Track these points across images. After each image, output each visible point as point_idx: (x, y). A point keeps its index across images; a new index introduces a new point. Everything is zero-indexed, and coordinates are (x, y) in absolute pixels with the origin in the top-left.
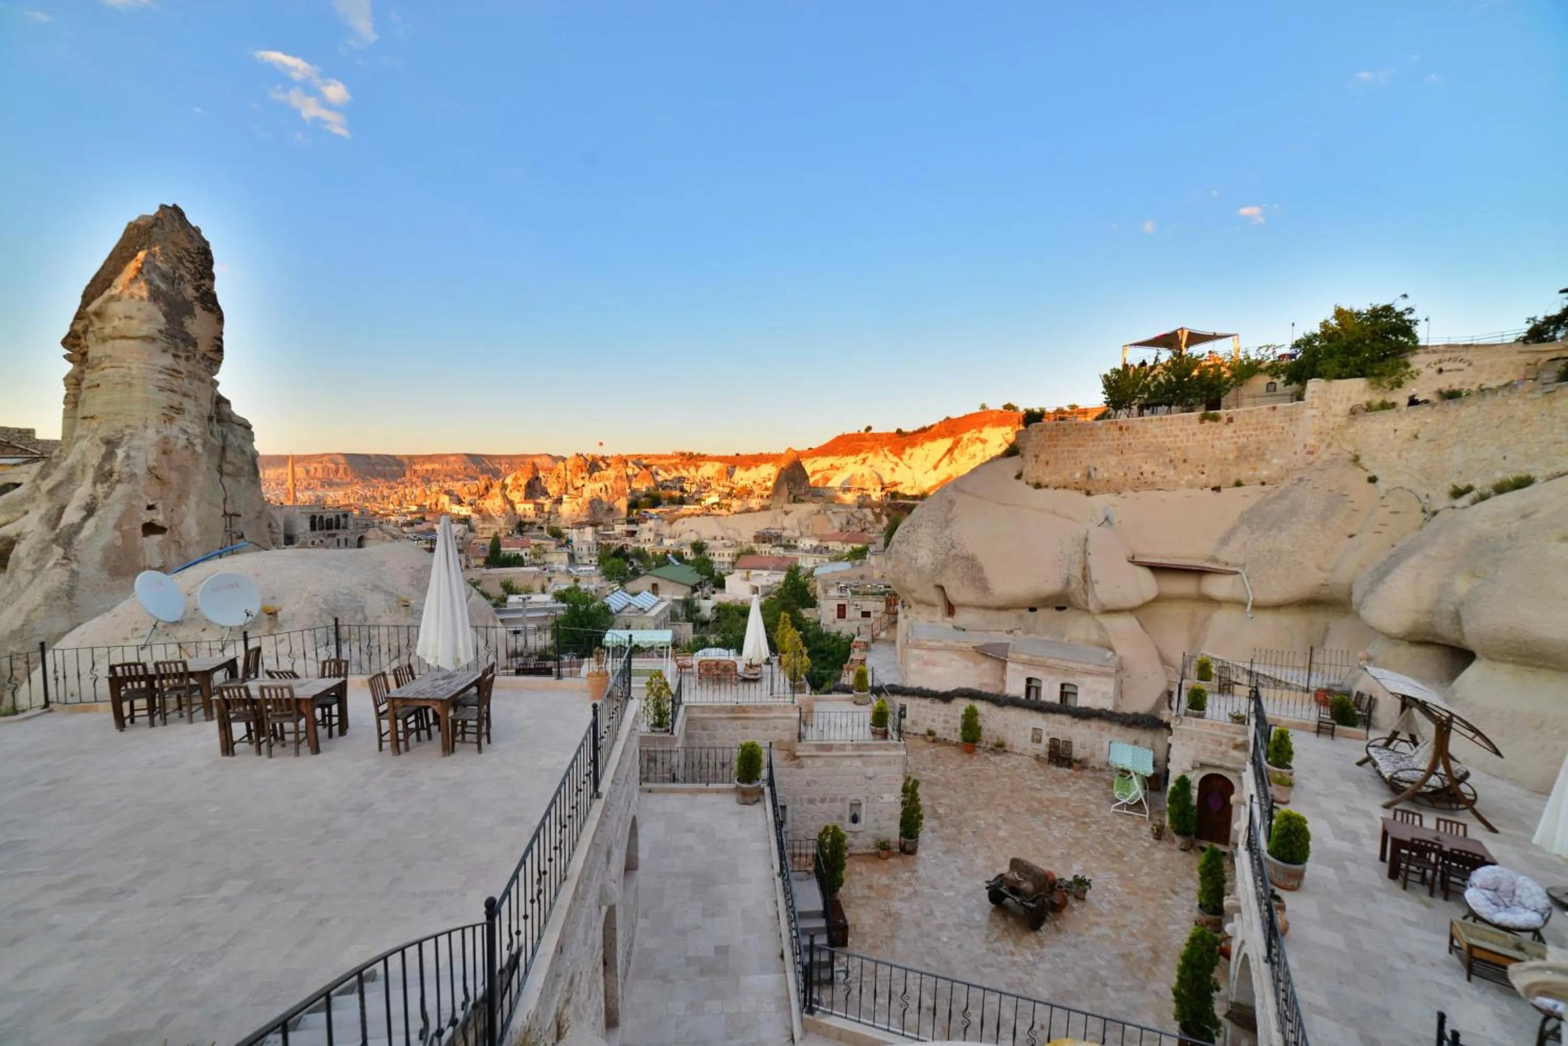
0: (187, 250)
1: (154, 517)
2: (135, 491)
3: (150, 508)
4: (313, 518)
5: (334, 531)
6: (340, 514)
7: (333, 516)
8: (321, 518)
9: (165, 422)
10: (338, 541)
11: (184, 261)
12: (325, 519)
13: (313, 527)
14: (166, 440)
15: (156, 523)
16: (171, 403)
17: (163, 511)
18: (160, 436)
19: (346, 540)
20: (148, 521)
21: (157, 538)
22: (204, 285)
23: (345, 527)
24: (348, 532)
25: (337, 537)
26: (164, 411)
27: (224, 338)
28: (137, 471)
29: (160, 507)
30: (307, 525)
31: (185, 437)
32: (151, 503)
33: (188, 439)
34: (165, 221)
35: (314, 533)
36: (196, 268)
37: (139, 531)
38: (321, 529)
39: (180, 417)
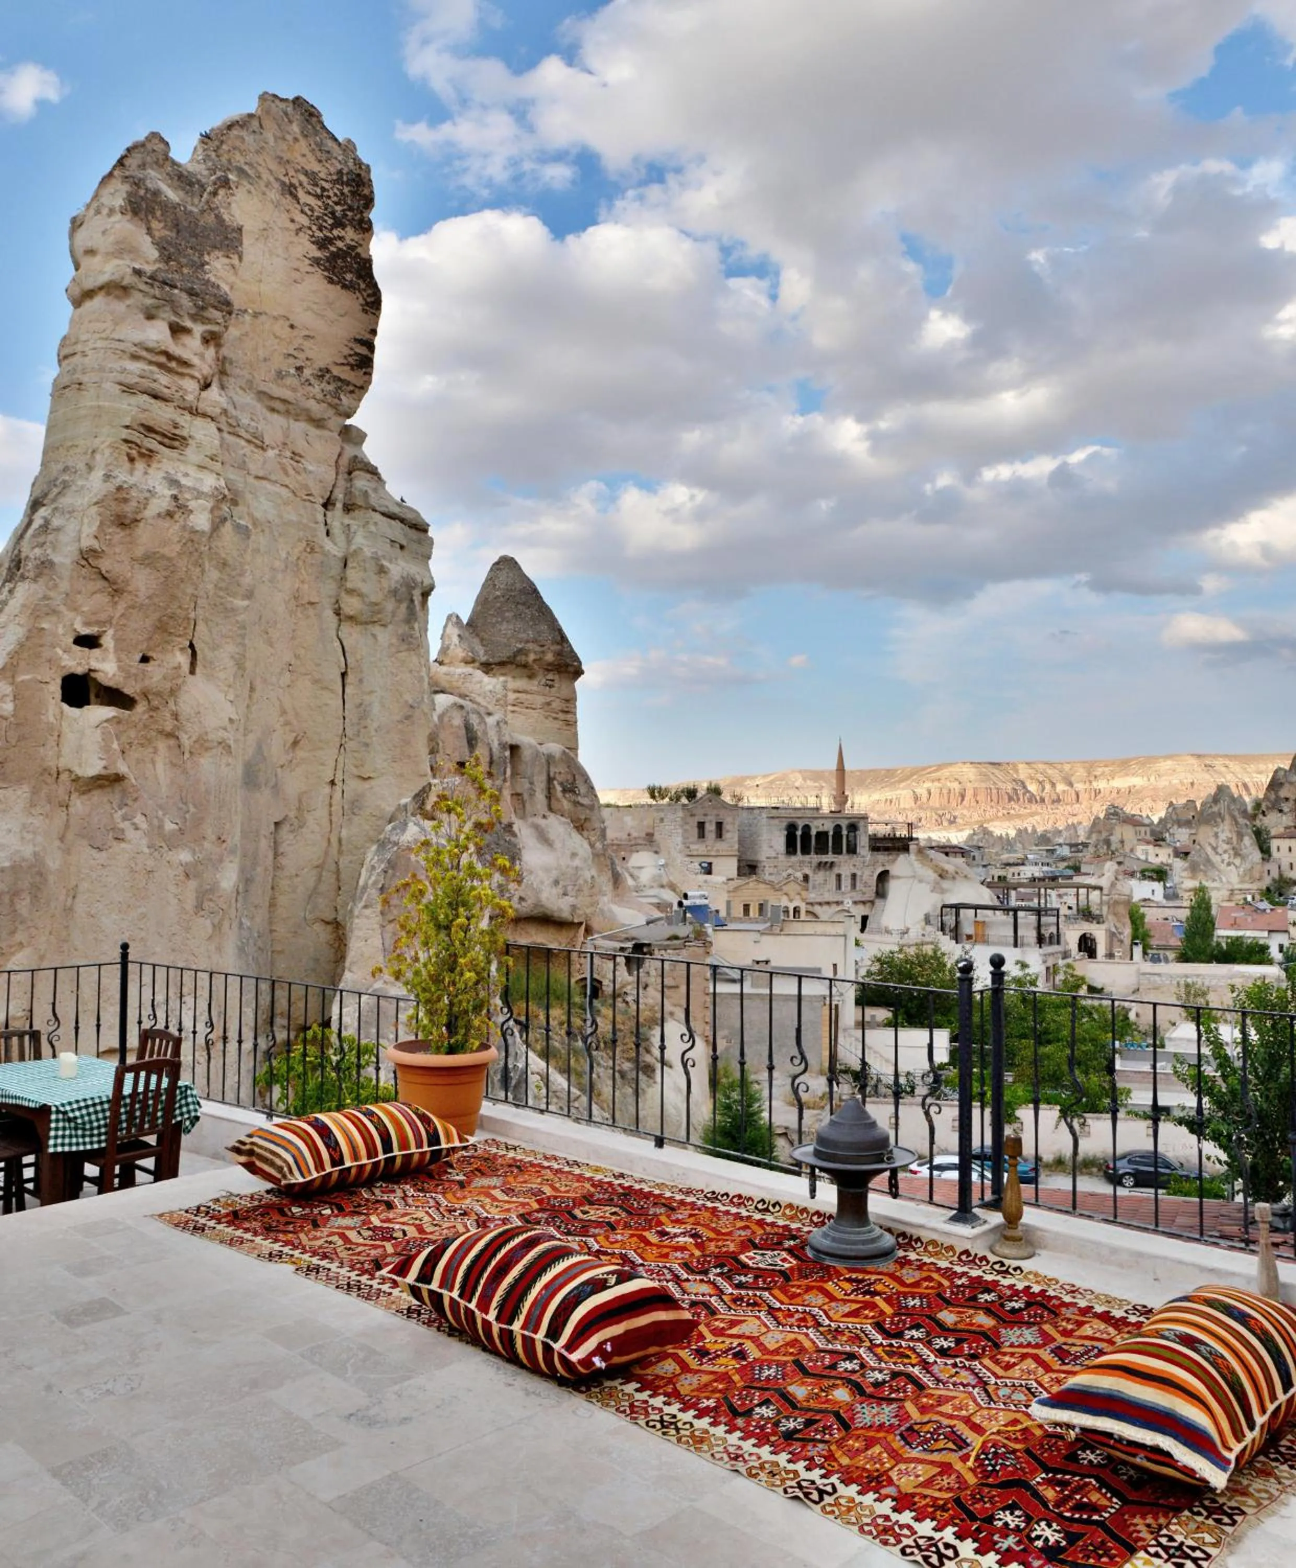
0: (313, 177)
1: (94, 665)
2: (46, 598)
3: (89, 642)
4: (791, 829)
5: (829, 857)
6: (844, 824)
7: (829, 827)
8: (807, 828)
9: (132, 460)
10: (839, 876)
11: (301, 194)
12: (813, 832)
13: (791, 848)
14: (121, 493)
15: (100, 677)
16: (144, 418)
17: (116, 649)
18: (111, 487)
19: (854, 876)
20: (80, 670)
21: (98, 713)
22: (341, 238)
23: (852, 850)
24: (856, 859)
25: (836, 870)
26: (125, 433)
27: (378, 342)
28: (57, 559)
29: (107, 641)
30: (780, 842)
31: (169, 493)
32: (85, 631)
33: (175, 498)
34: (267, 123)
35: (794, 859)
36: (326, 206)
37: (55, 688)
38: (806, 850)
39: (174, 454)
